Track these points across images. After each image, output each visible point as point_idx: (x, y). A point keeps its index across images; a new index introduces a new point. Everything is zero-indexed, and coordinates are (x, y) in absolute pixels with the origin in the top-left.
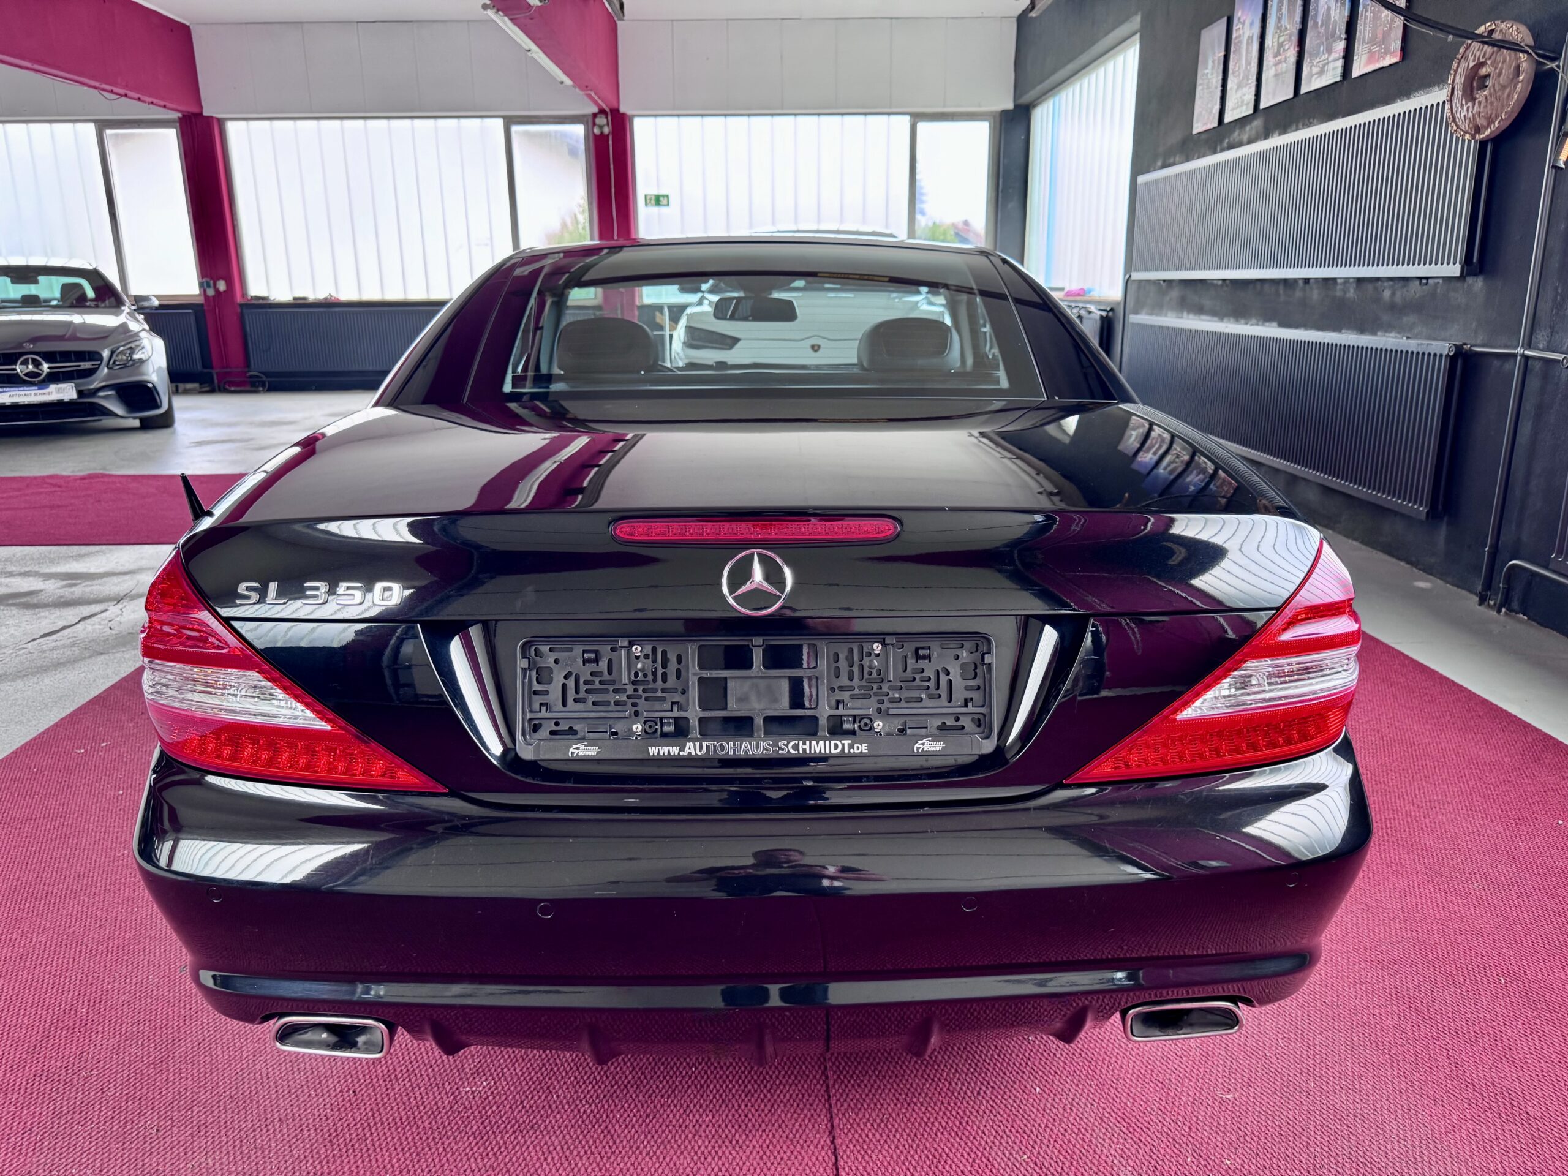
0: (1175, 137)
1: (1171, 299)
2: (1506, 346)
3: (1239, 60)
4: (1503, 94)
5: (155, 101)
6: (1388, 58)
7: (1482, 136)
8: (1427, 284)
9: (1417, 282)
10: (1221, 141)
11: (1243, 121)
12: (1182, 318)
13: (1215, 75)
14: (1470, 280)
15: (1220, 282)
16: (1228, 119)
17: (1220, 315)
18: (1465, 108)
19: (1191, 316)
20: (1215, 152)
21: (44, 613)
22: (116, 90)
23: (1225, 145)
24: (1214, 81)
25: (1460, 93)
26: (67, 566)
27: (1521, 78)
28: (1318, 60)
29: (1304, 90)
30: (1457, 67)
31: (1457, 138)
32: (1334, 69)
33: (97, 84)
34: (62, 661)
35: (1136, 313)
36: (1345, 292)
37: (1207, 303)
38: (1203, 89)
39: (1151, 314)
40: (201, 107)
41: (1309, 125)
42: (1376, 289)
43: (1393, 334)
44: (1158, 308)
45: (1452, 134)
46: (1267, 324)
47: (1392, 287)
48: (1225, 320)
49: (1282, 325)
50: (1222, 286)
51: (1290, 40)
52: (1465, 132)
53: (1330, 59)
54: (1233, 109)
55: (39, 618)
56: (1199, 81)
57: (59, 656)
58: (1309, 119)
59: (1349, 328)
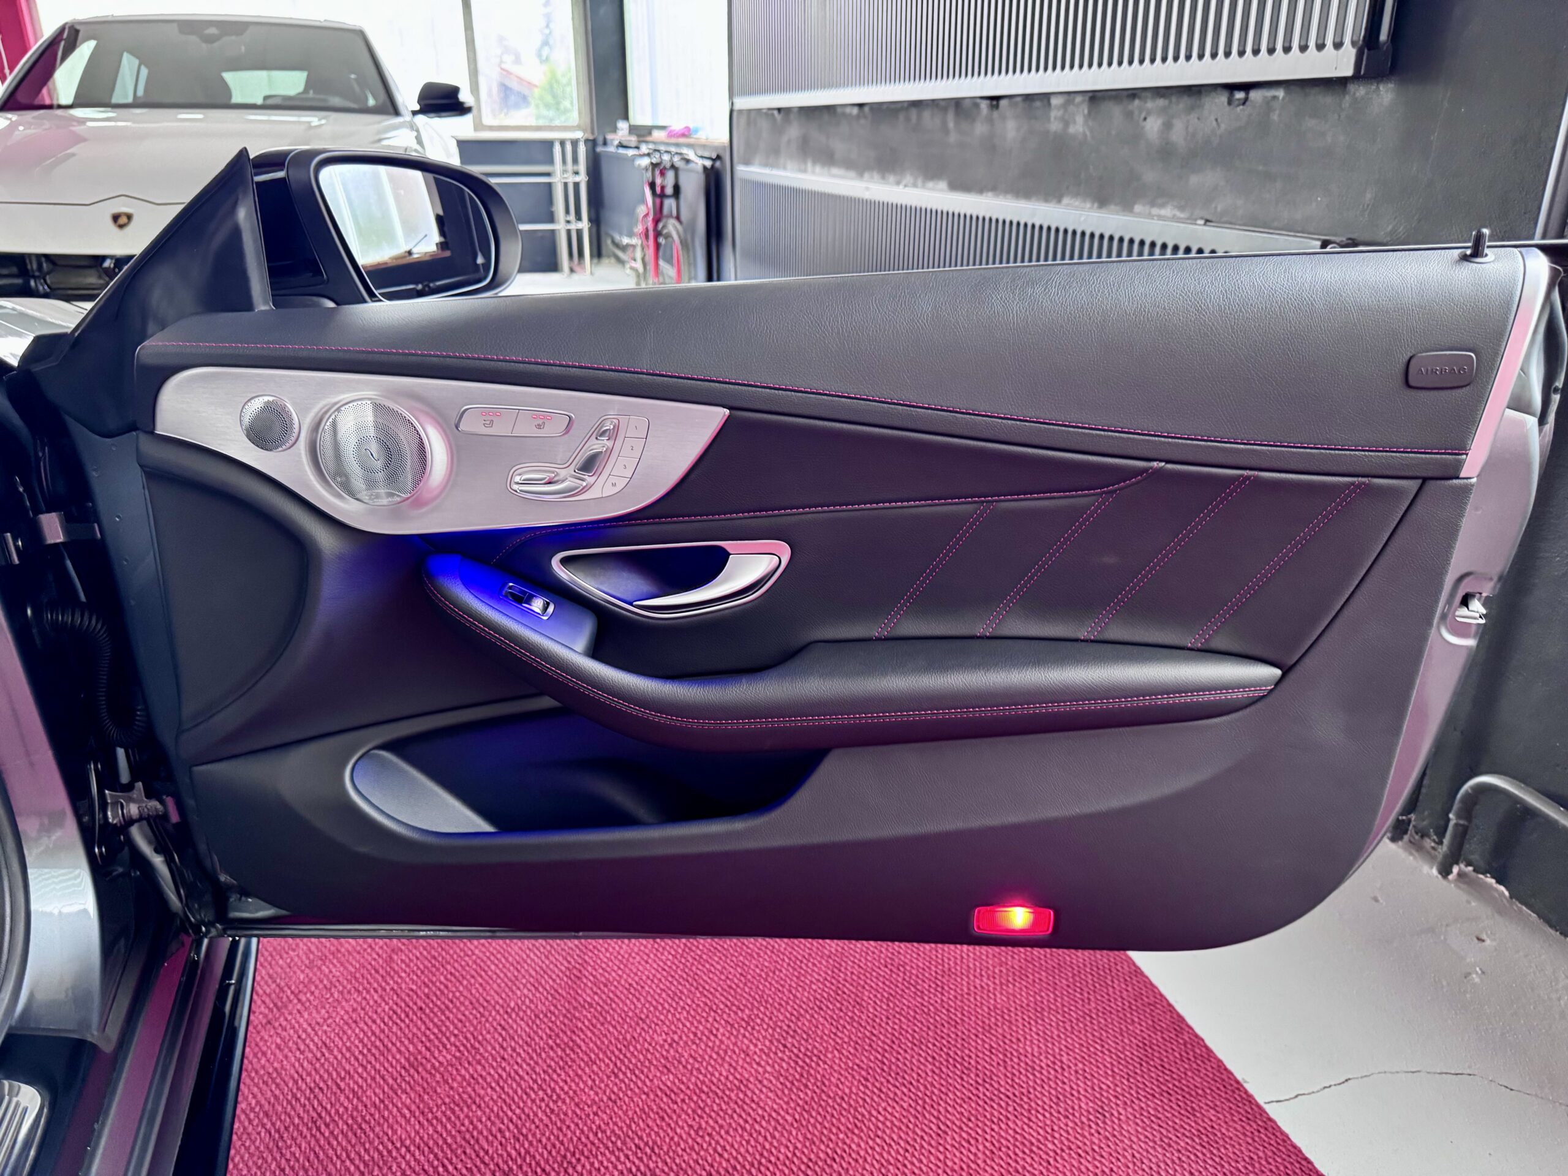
1: (789, 141)
8: (1245, 101)
9: (1223, 95)
12: (805, 171)
15: (855, 109)
35: (747, 162)
36: (1066, 119)
44: (773, 155)
50: (858, 117)
59: (1076, 195)
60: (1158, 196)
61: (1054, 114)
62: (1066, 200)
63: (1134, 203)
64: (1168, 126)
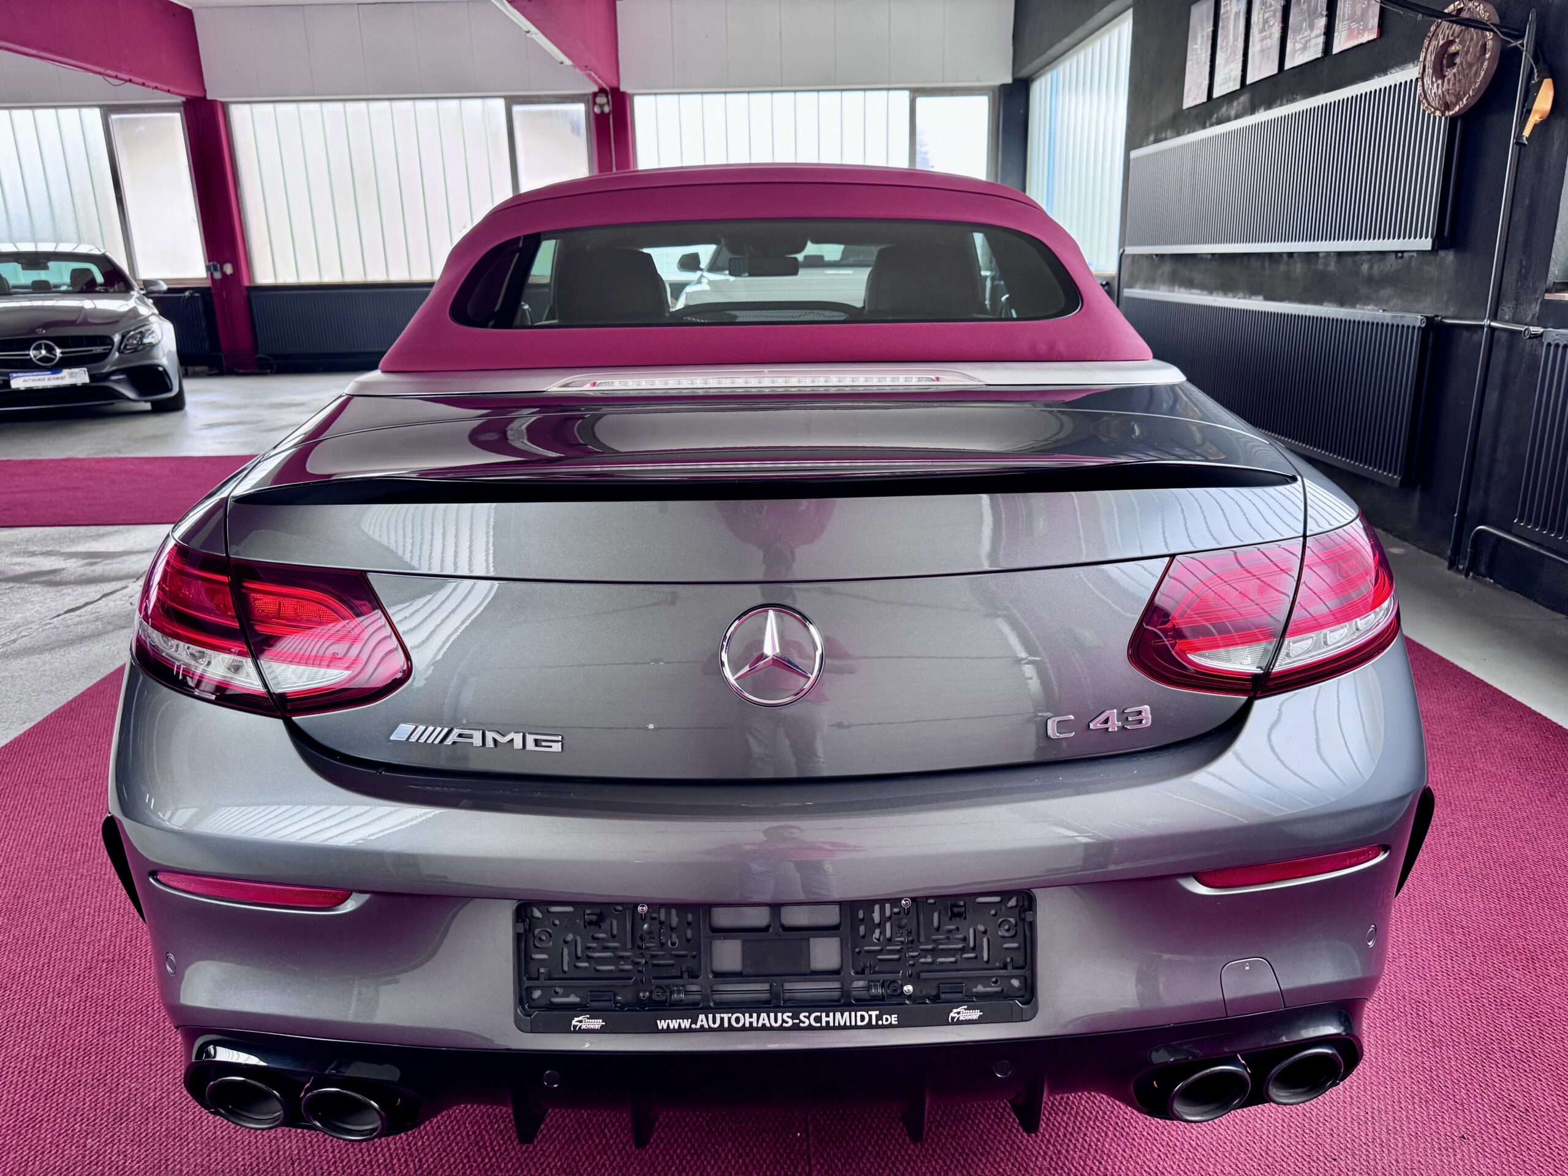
0: (1166, 113)
1: (1163, 274)
2: (1474, 319)
3: (1226, 36)
4: (1470, 72)
5: (159, 86)
6: (1366, 35)
7: (1451, 113)
8: (1402, 257)
9: (1394, 256)
10: (1210, 116)
11: (1230, 97)
12: (1173, 291)
13: (1204, 50)
14: (1442, 253)
15: (1209, 256)
16: (1216, 94)
17: (1210, 290)
18: (1435, 85)
19: (1182, 290)
20: (1204, 127)
21: (67, 590)
22: (120, 75)
23: (1214, 120)
24: (1203, 56)
25: (1431, 71)
26: (87, 545)
27: (1487, 56)
28: (1301, 36)
29: (1288, 65)
30: (1429, 45)
31: (1429, 115)
32: (1316, 45)
33: (102, 70)
34: (86, 634)
35: (1130, 287)
36: (1326, 265)
37: (1197, 277)
38: (1192, 65)
39: (1144, 288)
40: (205, 91)
41: (1293, 100)
42: (1354, 262)
43: (1370, 307)
44: (1150, 282)
45: (1424, 111)
46: (1254, 298)
47: (1369, 261)
48: (1215, 294)
49: (1267, 298)
50: (1211, 260)
51: (1274, 16)
52: (1436, 109)
53: (1312, 36)
54: (1221, 85)
55: (62, 595)
56: (1189, 57)
57: (84, 630)
58: (1293, 94)
59: (1330, 301)
60: (1366, 300)
61: (1321, 261)
62: (1325, 304)
63: (1356, 304)
64: (1371, 268)
